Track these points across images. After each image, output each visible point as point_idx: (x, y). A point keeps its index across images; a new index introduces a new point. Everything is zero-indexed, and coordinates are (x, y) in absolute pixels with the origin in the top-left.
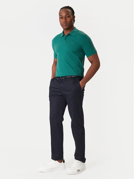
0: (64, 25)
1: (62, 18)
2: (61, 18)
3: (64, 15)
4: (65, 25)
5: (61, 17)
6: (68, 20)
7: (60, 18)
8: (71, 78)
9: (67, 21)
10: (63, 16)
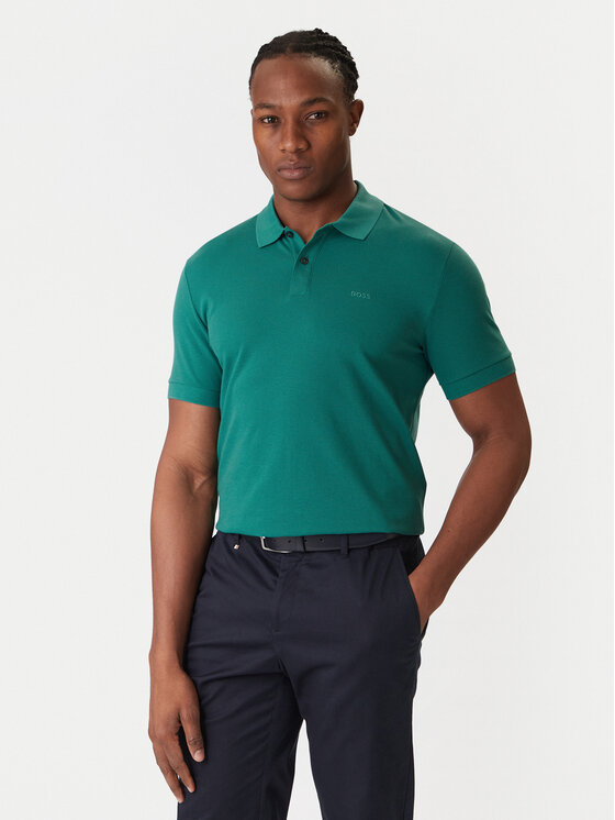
0: (287, 174)
1: (275, 121)
2: (266, 118)
3: (288, 99)
4: (296, 174)
5: (266, 112)
6: (321, 135)
7: (258, 122)
8: (344, 551)
9: (309, 146)
10: (281, 108)
